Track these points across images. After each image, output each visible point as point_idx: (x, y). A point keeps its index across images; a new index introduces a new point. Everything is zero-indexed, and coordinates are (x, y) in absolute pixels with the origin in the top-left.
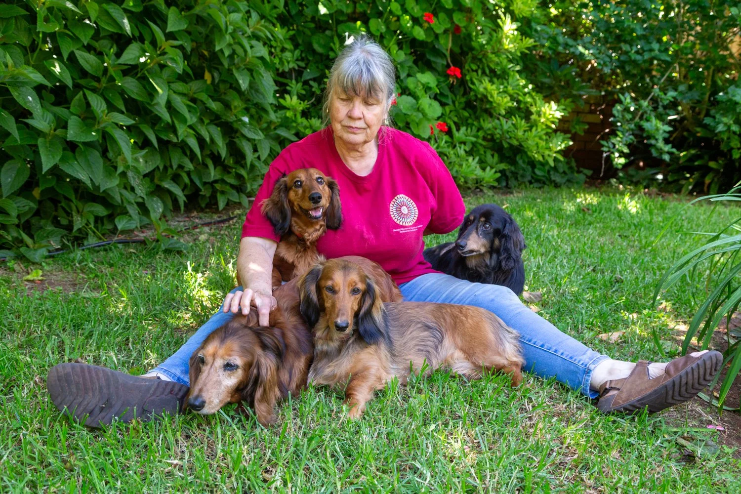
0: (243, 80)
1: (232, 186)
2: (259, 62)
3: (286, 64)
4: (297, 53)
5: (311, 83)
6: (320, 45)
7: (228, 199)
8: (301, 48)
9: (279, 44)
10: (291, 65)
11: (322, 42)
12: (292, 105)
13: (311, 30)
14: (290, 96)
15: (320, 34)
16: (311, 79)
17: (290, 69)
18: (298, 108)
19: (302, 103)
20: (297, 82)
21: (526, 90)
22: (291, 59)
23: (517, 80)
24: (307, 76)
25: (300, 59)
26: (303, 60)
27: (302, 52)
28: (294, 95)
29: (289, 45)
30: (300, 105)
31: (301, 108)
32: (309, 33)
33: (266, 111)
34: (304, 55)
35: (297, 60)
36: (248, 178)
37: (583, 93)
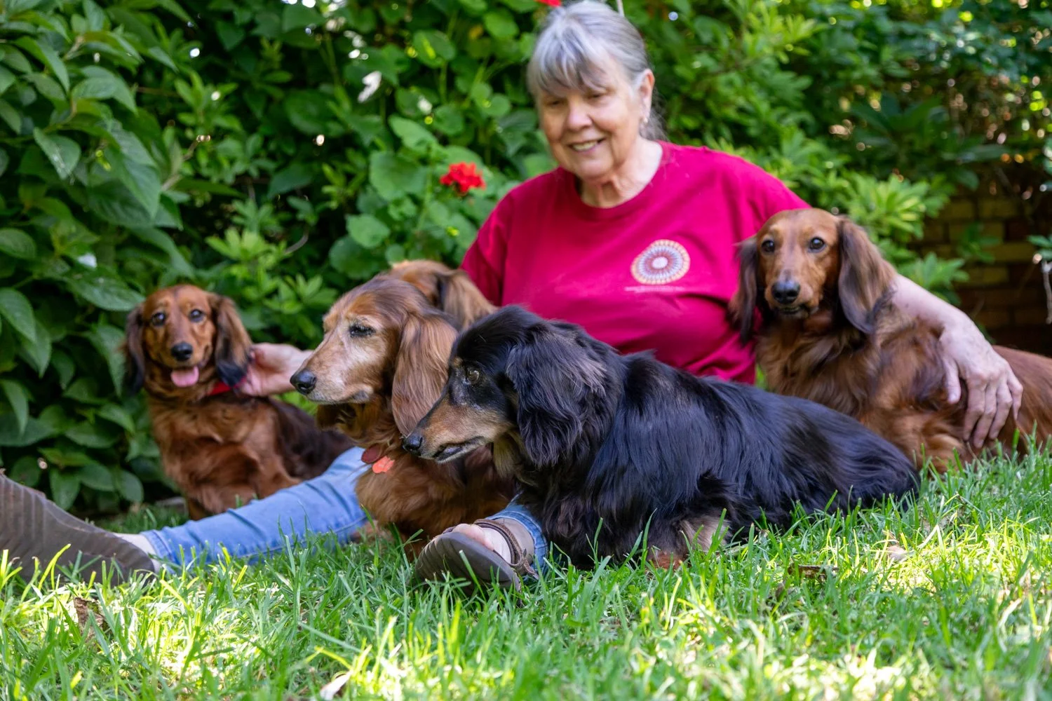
0: (62, 155)
1: (94, 454)
2: (104, 113)
3: (226, 164)
4: (254, 141)
5: (294, 202)
6: (309, 117)
7: (82, 486)
8: (263, 130)
9: (202, 120)
10: (239, 168)
11: (313, 110)
12: (245, 251)
13: (284, 86)
14: (240, 234)
15: (306, 94)
16: (293, 193)
17: (238, 177)
18: (261, 259)
19: (273, 248)
20: (259, 204)
21: (829, 164)
22: (239, 155)
23: (803, 145)
24: (279, 185)
25: (263, 153)
26: (272, 156)
27: (267, 140)
28: (251, 230)
29: (233, 123)
30: (269, 252)
31: (271, 260)
32: (278, 94)
33: (160, 253)
34: (272, 146)
35: (256, 156)
36: (137, 430)
37: (970, 156)
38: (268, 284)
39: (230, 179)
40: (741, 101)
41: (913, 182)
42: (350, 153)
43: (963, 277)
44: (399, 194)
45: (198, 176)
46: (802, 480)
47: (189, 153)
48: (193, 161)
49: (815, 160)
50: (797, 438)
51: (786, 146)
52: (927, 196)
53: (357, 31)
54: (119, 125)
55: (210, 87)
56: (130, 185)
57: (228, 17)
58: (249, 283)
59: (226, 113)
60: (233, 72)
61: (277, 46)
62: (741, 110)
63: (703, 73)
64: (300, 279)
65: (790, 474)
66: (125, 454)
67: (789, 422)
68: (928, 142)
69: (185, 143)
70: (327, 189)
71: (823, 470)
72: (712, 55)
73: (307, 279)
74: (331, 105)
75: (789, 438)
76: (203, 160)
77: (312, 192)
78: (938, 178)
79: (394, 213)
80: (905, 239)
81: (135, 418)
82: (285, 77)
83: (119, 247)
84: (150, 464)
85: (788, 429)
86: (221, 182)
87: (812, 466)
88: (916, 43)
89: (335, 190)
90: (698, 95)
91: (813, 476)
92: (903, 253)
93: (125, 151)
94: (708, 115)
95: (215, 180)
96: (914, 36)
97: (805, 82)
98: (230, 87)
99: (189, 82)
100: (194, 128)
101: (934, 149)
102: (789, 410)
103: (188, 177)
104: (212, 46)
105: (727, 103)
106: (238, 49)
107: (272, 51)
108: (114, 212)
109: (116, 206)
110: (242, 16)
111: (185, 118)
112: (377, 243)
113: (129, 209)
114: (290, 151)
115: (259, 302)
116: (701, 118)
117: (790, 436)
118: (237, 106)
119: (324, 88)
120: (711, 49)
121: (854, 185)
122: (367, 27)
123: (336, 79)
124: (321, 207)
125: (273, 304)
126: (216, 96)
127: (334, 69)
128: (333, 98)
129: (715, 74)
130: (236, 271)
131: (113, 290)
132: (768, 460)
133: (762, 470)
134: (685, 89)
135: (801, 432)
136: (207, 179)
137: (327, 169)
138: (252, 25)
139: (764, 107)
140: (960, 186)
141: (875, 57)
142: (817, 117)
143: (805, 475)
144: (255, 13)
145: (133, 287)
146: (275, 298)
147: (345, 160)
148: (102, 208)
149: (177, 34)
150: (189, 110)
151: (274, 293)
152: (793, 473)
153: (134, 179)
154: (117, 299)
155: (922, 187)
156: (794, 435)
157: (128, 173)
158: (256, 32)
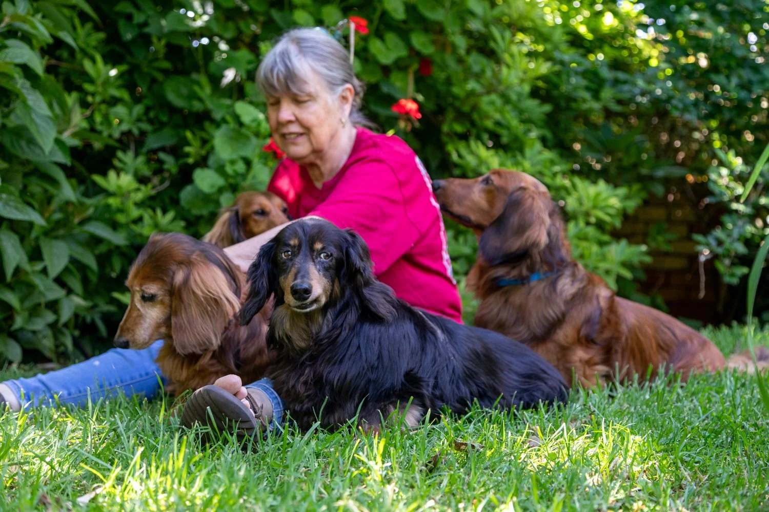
2: (18, 75)
4: (138, 109)
5: (162, 156)
6: (180, 95)
8: (146, 102)
9: (100, 89)
10: (125, 127)
11: (184, 91)
12: (119, 187)
13: (165, 72)
14: (118, 175)
15: (181, 79)
16: (163, 149)
17: (123, 134)
18: (133, 195)
19: (143, 187)
20: (137, 155)
21: (557, 168)
22: (126, 118)
23: (540, 153)
24: (152, 142)
25: (144, 118)
26: (150, 121)
27: (148, 110)
28: (127, 173)
29: (124, 95)
30: (138, 190)
31: (139, 196)
32: (160, 76)
33: (54, 182)
34: (152, 114)
35: (139, 120)
36: (23, 309)
37: (660, 173)
38: (135, 213)
39: (117, 135)
40: (497, 116)
41: (616, 186)
42: (207, 125)
43: (648, 259)
44: (235, 156)
45: (93, 130)
46: (474, 388)
47: (88, 112)
48: (90, 119)
49: (548, 164)
50: (474, 357)
51: (528, 152)
52: (627, 198)
53: (222, 38)
54: (28, 84)
55: (109, 66)
56: (33, 130)
57: (129, 17)
58: (121, 211)
59: (119, 87)
60: (128, 58)
61: (163, 42)
62: (498, 123)
63: (472, 94)
64: (159, 212)
65: (466, 383)
66: (11, 326)
67: (471, 346)
68: (632, 160)
69: (84, 104)
70: (187, 149)
71: (491, 382)
72: (478, 81)
73: (165, 212)
74: (196, 88)
75: (468, 357)
76: (98, 118)
77: (176, 151)
78: (636, 187)
79: (229, 169)
80: (608, 228)
81: (22, 300)
82: (166, 65)
83: (26, 175)
84: (30, 335)
85: (469, 351)
86: (110, 136)
87: (484, 378)
88: (626, 88)
89: (192, 150)
90: (466, 109)
91: (483, 387)
92: (606, 238)
93: (30, 103)
94: (473, 124)
95: (105, 134)
96: (625, 82)
97: (547, 108)
98: (124, 68)
99: (93, 61)
100: (93, 95)
101: (635, 166)
102: (471, 337)
103: (84, 130)
104: (114, 37)
105: (487, 117)
106: (133, 41)
107: (158, 46)
108: (21, 148)
109: (23, 143)
110: (139, 18)
111: (88, 87)
112: (214, 190)
113: (32, 147)
114: (165, 119)
115: (126, 226)
116: (468, 125)
117: (469, 355)
118: (128, 81)
119: (194, 76)
120: (478, 76)
121: (574, 186)
122: (229, 35)
123: (202, 70)
124: (181, 161)
125: (137, 229)
126: (113, 72)
127: (201, 62)
128: (198, 83)
129: (479, 95)
130: (112, 201)
131: (11, 203)
132: (451, 371)
133: (446, 377)
134: (457, 104)
135: (478, 353)
136: (100, 133)
137: (189, 135)
138: (145, 24)
139: (515, 123)
140: (651, 194)
141: (596, 95)
142: (555, 134)
143: (477, 385)
144: (149, 17)
145: (29, 204)
146: (140, 224)
147: (203, 129)
148: (13, 145)
149: (89, 25)
150: (92, 81)
151: (139, 220)
152: (468, 382)
153: (36, 125)
154: (14, 211)
155: (622, 191)
156: (472, 355)
157: (32, 120)
158: (147, 30)
